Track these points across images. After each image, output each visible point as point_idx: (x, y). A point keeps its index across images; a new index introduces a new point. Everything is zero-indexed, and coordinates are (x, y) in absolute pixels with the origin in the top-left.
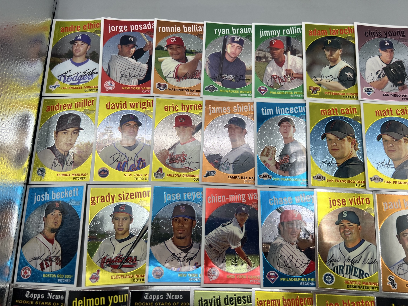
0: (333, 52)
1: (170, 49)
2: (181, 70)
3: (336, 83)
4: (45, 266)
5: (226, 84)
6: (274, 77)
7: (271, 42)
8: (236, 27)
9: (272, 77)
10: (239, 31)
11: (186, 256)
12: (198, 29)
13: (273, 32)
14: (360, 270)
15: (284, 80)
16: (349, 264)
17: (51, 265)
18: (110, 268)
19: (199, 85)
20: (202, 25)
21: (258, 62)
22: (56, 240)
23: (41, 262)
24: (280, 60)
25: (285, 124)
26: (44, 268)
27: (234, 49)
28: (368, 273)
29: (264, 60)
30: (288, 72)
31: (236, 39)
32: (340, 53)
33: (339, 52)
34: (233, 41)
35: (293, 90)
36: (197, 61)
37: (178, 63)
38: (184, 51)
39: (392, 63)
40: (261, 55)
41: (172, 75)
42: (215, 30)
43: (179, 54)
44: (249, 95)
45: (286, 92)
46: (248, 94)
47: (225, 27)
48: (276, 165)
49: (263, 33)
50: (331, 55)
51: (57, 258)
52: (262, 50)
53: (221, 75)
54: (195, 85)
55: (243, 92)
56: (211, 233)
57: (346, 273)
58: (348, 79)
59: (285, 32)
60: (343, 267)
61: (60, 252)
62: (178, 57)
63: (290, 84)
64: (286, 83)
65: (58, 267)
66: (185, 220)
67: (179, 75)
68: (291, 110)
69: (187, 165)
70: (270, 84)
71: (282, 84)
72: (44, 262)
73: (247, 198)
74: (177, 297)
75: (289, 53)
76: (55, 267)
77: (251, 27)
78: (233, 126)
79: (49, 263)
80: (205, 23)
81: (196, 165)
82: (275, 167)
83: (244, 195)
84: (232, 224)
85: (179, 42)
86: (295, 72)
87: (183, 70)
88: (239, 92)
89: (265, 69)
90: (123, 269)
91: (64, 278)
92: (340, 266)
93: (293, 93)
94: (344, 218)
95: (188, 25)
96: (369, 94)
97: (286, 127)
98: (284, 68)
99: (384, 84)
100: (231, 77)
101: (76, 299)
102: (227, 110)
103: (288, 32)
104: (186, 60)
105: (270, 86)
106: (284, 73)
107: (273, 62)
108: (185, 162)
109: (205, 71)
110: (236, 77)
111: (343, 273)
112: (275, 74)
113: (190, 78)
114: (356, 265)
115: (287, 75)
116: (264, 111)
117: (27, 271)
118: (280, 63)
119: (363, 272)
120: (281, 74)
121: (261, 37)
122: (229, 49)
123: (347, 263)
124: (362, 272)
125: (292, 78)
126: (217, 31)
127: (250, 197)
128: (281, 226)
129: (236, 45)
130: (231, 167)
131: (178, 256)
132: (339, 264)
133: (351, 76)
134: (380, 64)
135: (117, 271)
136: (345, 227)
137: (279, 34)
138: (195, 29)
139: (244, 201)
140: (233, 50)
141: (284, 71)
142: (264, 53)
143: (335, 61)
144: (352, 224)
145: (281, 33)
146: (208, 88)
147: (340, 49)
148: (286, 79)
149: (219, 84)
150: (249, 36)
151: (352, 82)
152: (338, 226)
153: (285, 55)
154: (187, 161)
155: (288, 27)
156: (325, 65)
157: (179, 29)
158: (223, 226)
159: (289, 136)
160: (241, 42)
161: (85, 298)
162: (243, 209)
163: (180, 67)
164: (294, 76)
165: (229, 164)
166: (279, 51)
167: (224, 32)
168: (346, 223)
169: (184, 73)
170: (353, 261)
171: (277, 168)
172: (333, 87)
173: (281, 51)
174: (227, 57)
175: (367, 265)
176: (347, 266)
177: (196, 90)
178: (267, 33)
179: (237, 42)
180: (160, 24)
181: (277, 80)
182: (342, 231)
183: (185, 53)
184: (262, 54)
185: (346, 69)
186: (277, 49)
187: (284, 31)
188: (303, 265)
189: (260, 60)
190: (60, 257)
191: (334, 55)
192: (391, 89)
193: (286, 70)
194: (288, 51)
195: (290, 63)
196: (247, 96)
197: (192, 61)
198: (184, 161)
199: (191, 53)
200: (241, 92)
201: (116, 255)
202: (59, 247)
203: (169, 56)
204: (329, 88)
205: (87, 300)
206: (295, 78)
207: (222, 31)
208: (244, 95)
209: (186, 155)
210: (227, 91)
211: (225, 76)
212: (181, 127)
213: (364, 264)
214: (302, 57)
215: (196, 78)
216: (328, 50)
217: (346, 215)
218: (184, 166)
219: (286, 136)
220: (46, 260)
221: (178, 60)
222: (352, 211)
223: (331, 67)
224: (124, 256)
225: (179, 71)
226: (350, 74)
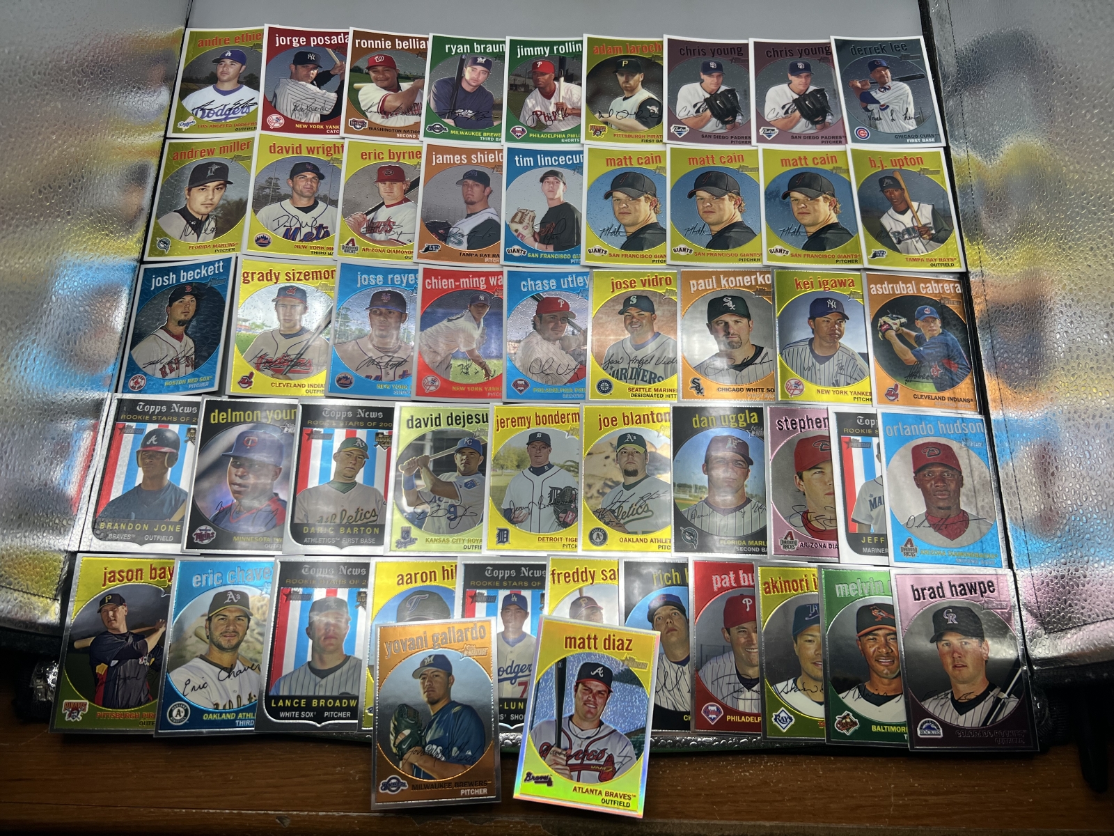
0: (630, 77)
1: (374, 72)
2: (389, 101)
3: (632, 122)
4: (168, 371)
5: (462, 123)
6: (537, 114)
7: (535, 65)
8: (480, 43)
9: (535, 113)
10: (485, 48)
11: (390, 361)
12: (420, 44)
13: (539, 50)
14: (651, 373)
15: (553, 118)
16: (636, 365)
17: (178, 368)
18: (271, 372)
19: (418, 124)
20: (426, 40)
21: (512, 91)
22: (187, 334)
23: (162, 366)
24: (548, 89)
25: (551, 179)
26: (167, 374)
27: (477, 73)
28: (663, 376)
29: (523, 90)
30: (560, 106)
31: (480, 60)
32: (641, 79)
33: (639, 77)
34: (475, 62)
35: (566, 133)
36: (416, 91)
37: (385, 92)
38: (396, 76)
39: (719, 92)
40: (517, 83)
41: (375, 109)
42: (447, 46)
43: (387, 79)
44: (497, 139)
45: (555, 136)
46: (495, 138)
47: (463, 42)
48: (534, 236)
49: (521, 52)
50: (627, 81)
51: (187, 358)
52: (519, 76)
53: (454, 110)
54: (412, 123)
55: (488, 134)
56: (429, 329)
57: (631, 378)
58: (652, 115)
59: (558, 49)
60: (627, 370)
61: (193, 350)
62: (386, 83)
63: (561, 123)
64: (556, 122)
65: (190, 370)
66: (390, 312)
67: (386, 109)
68: (560, 160)
69: (395, 237)
70: (530, 123)
71: (549, 123)
72: (167, 366)
73: (487, 282)
74: (373, 415)
75: (562, 79)
76: (184, 369)
77: (504, 42)
78: (470, 182)
79: (174, 366)
80: (431, 36)
81: (409, 237)
82: (532, 239)
83: (484, 279)
84: (462, 318)
85: (389, 63)
86: (569, 107)
87: (393, 101)
88: (482, 134)
89: (523, 102)
90: (290, 375)
91: (198, 382)
92: (622, 369)
93: (566, 136)
94: (632, 305)
95: (402, 39)
96: (680, 134)
97: (553, 183)
98: (553, 100)
99: (705, 121)
100: (470, 113)
101: (217, 411)
102: (461, 159)
103: (562, 49)
104: (399, 88)
105: (530, 127)
106: (552, 108)
107: (536, 93)
108: (392, 233)
109: (428, 104)
110: (477, 113)
111: (625, 378)
112: (539, 109)
113: (404, 113)
114: (645, 367)
115: (558, 110)
116: (519, 160)
117: (140, 380)
118: (548, 95)
119: (655, 375)
120: (547, 109)
121: (519, 56)
122: (468, 73)
123: (632, 365)
124: (653, 376)
125: (565, 115)
126: (450, 48)
127: (493, 281)
128: (537, 318)
129: (479, 68)
130: (465, 240)
131: (377, 360)
132: (621, 366)
133: (656, 112)
134: (701, 94)
135: (281, 377)
136: (633, 317)
137: (547, 52)
138: (414, 45)
139: (483, 287)
140: (474, 75)
141: (553, 105)
142: (523, 79)
143: (632, 91)
144: (643, 313)
145: (551, 51)
146: (431, 128)
147: (640, 73)
148: (555, 117)
149: (451, 122)
150: (501, 56)
151: (656, 119)
152: (623, 316)
153: (556, 83)
154: (395, 230)
155: (563, 43)
156: (616, 96)
157: (388, 44)
158: (449, 320)
159: (556, 197)
160: (487, 65)
161: (230, 410)
162: (482, 298)
163: (388, 98)
164: (568, 111)
165: (463, 236)
166: (547, 76)
167: (461, 49)
168: (634, 311)
169: (394, 107)
170: (641, 362)
171: (536, 240)
172: (627, 126)
173: (550, 77)
174: (464, 85)
175: (662, 366)
176: (633, 369)
177: (413, 131)
178: (529, 51)
179: (480, 64)
180: (357, 35)
181: (542, 118)
182: (628, 322)
183: (397, 78)
184: (519, 81)
185: (649, 101)
186: (544, 74)
187: (555, 48)
188: (568, 371)
189: (516, 89)
190: (193, 356)
191: (632, 82)
192: (715, 128)
193: (557, 104)
194: (560, 77)
195: (562, 93)
196: (495, 141)
197: (408, 90)
198: (390, 231)
199: (407, 78)
200: (485, 134)
201: (279, 355)
202: (191, 343)
203: (372, 82)
204: (622, 127)
205: (234, 413)
206: (569, 114)
207: (457, 48)
208: (489, 139)
209: (394, 223)
210: (462, 133)
211: (460, 112)
212: (388, 183)
213: (656, 364)
214: (580, 85)
215: (413, 114)
216: (622, 75)
217: (635, 301)
218: (389, 237)
219: (551, 196)
220: (170, 363)
221: (385, 88)
222: (644, 295)
223: (625, 99)
224: (293, 357)
225: (386, 103)
226: (654, 109)
